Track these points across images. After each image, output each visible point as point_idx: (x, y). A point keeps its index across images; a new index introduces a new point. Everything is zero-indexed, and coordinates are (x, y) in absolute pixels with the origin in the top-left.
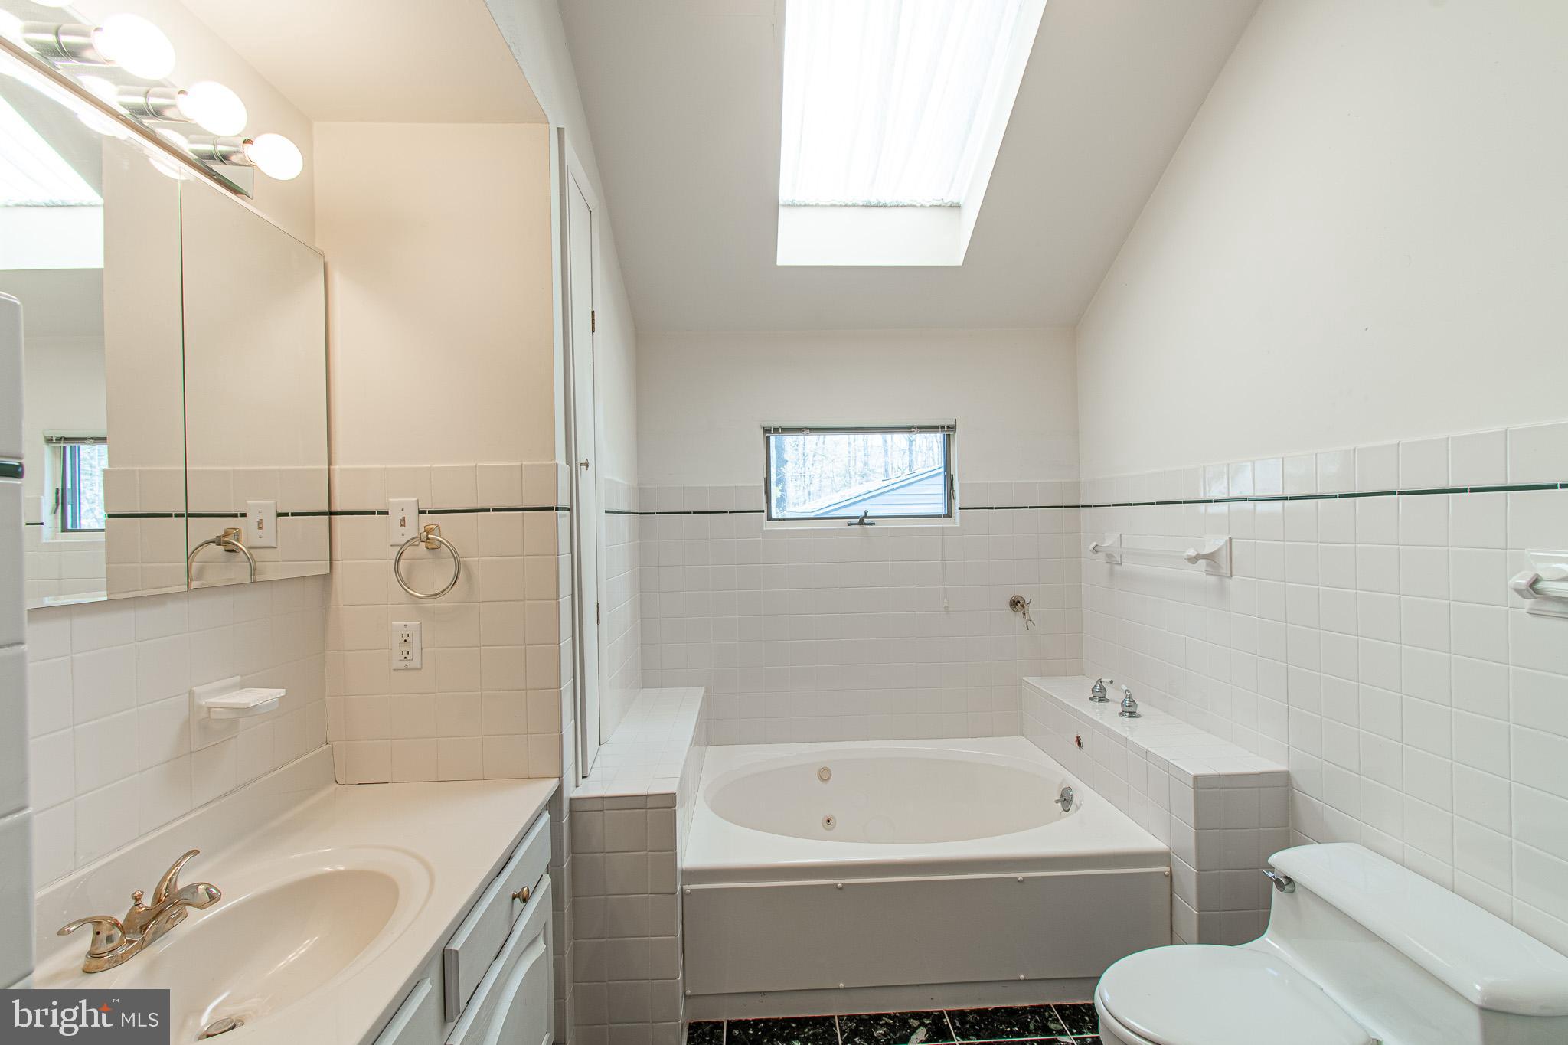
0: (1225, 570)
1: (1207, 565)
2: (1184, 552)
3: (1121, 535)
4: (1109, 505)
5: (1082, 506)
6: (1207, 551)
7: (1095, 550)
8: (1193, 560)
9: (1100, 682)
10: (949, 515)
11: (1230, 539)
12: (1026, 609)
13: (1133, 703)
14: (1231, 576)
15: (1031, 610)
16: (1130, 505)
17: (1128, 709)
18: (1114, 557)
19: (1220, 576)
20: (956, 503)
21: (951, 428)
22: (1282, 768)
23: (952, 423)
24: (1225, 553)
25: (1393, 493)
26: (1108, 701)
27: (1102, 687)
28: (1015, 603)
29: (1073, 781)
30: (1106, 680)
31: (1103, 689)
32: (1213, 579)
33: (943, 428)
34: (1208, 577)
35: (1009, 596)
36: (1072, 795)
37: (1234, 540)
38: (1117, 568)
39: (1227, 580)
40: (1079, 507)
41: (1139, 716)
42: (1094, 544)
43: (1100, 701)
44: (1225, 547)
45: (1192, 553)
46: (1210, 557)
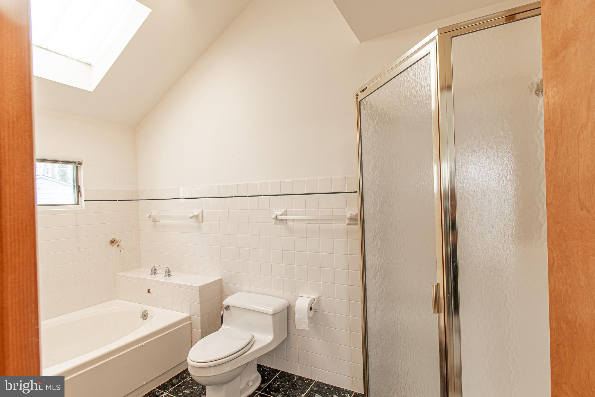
0: (201, 220)
1: (195, 219)
2: (188, 215)
3: (159, 211)
4: (154, 200)
5: (140, 200)
6: (195, 214)
7: (150, 217)
8: (191, 218)
9: (154, 267)
10: (78, 204)
11: (202, 210)
12: (119, 243)
13: (169, 271)
14: (203, 222)
15: (121, 244)
16: (163, 199)
17: (168, 274)
18: (156, 219)
19: (199, 222)
20: (83, 199)
21: (80, 163)
22: (220, 278)
23: (80, 161)
24: (201, 215)
25: (247, 196)
26: (157, 274)
27: (155, 269)
28: (112, 242)
29: (146, 307)
30: (157, 266)
31: (155, 270)
32: (196, 224)
33: (75, 163)
34: (194, 223)
35: (110, 239)
36: (147, 313)
37: (203, 211)
38: (157, 223)
39: (201, 224)
40: (138, 200)
41: (171, 275)
42: (149, 215)
43: (154, 274)
44: (200, 214)
45: (191, 215)
46: (196, 217)
